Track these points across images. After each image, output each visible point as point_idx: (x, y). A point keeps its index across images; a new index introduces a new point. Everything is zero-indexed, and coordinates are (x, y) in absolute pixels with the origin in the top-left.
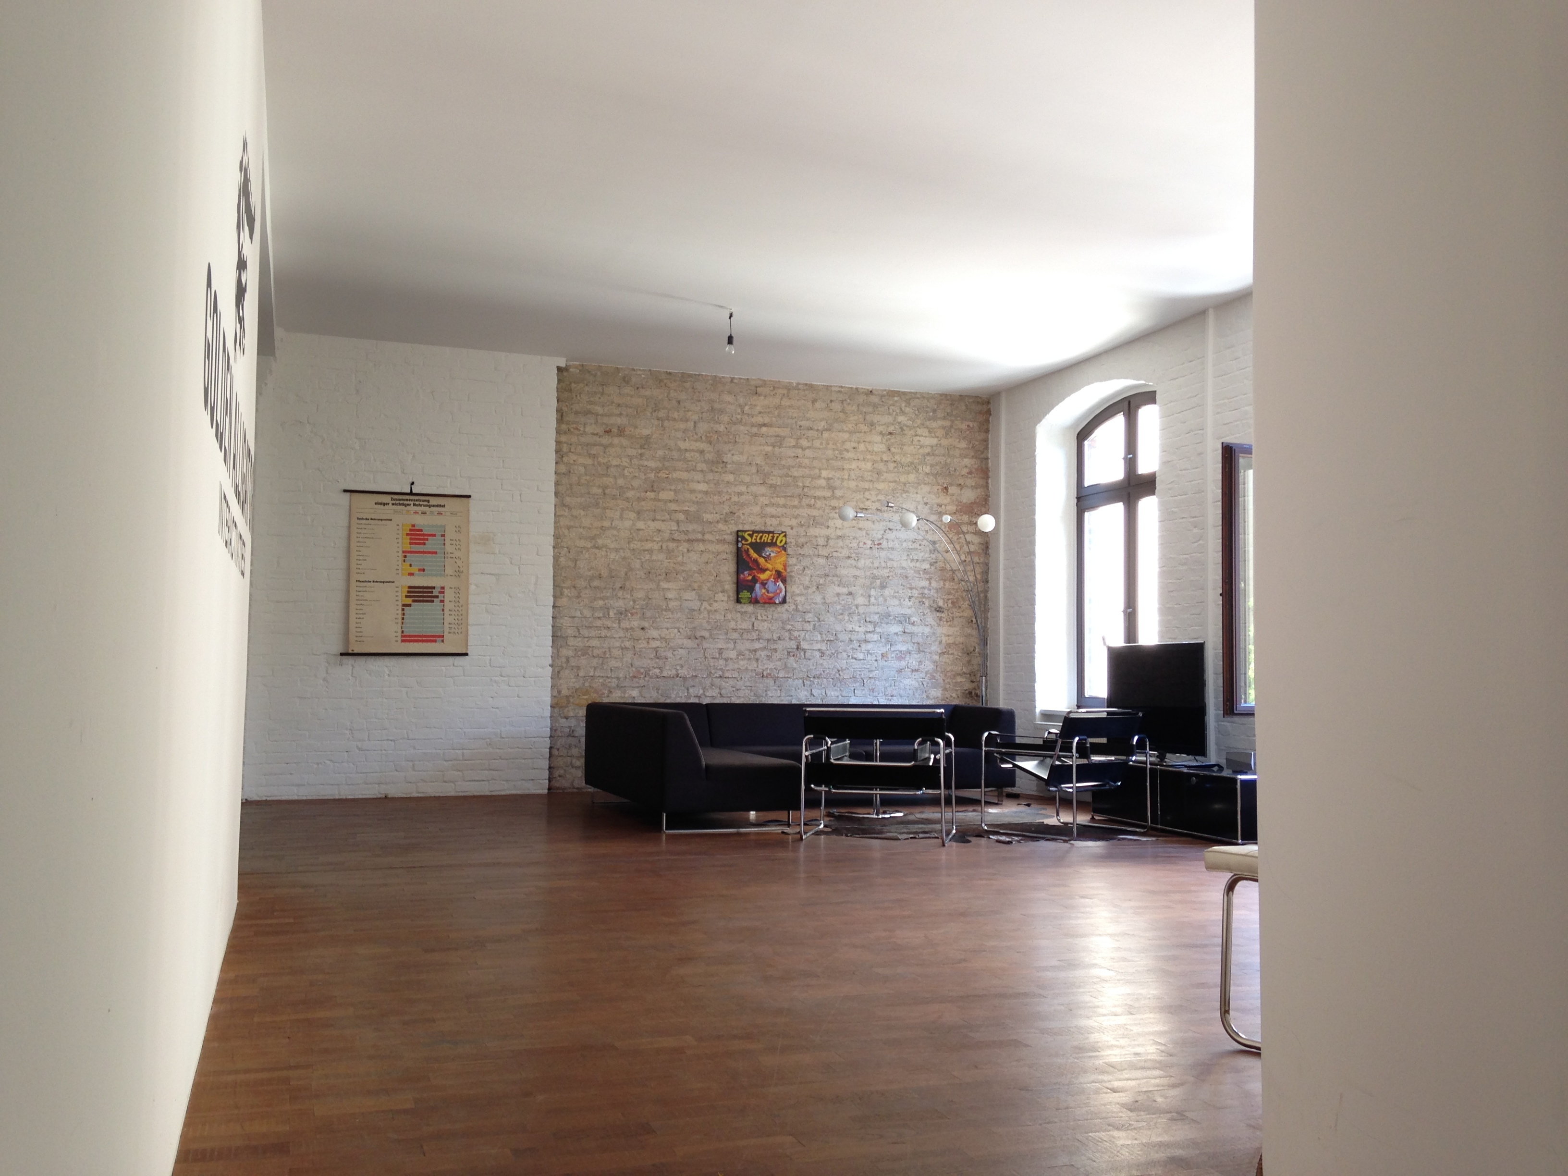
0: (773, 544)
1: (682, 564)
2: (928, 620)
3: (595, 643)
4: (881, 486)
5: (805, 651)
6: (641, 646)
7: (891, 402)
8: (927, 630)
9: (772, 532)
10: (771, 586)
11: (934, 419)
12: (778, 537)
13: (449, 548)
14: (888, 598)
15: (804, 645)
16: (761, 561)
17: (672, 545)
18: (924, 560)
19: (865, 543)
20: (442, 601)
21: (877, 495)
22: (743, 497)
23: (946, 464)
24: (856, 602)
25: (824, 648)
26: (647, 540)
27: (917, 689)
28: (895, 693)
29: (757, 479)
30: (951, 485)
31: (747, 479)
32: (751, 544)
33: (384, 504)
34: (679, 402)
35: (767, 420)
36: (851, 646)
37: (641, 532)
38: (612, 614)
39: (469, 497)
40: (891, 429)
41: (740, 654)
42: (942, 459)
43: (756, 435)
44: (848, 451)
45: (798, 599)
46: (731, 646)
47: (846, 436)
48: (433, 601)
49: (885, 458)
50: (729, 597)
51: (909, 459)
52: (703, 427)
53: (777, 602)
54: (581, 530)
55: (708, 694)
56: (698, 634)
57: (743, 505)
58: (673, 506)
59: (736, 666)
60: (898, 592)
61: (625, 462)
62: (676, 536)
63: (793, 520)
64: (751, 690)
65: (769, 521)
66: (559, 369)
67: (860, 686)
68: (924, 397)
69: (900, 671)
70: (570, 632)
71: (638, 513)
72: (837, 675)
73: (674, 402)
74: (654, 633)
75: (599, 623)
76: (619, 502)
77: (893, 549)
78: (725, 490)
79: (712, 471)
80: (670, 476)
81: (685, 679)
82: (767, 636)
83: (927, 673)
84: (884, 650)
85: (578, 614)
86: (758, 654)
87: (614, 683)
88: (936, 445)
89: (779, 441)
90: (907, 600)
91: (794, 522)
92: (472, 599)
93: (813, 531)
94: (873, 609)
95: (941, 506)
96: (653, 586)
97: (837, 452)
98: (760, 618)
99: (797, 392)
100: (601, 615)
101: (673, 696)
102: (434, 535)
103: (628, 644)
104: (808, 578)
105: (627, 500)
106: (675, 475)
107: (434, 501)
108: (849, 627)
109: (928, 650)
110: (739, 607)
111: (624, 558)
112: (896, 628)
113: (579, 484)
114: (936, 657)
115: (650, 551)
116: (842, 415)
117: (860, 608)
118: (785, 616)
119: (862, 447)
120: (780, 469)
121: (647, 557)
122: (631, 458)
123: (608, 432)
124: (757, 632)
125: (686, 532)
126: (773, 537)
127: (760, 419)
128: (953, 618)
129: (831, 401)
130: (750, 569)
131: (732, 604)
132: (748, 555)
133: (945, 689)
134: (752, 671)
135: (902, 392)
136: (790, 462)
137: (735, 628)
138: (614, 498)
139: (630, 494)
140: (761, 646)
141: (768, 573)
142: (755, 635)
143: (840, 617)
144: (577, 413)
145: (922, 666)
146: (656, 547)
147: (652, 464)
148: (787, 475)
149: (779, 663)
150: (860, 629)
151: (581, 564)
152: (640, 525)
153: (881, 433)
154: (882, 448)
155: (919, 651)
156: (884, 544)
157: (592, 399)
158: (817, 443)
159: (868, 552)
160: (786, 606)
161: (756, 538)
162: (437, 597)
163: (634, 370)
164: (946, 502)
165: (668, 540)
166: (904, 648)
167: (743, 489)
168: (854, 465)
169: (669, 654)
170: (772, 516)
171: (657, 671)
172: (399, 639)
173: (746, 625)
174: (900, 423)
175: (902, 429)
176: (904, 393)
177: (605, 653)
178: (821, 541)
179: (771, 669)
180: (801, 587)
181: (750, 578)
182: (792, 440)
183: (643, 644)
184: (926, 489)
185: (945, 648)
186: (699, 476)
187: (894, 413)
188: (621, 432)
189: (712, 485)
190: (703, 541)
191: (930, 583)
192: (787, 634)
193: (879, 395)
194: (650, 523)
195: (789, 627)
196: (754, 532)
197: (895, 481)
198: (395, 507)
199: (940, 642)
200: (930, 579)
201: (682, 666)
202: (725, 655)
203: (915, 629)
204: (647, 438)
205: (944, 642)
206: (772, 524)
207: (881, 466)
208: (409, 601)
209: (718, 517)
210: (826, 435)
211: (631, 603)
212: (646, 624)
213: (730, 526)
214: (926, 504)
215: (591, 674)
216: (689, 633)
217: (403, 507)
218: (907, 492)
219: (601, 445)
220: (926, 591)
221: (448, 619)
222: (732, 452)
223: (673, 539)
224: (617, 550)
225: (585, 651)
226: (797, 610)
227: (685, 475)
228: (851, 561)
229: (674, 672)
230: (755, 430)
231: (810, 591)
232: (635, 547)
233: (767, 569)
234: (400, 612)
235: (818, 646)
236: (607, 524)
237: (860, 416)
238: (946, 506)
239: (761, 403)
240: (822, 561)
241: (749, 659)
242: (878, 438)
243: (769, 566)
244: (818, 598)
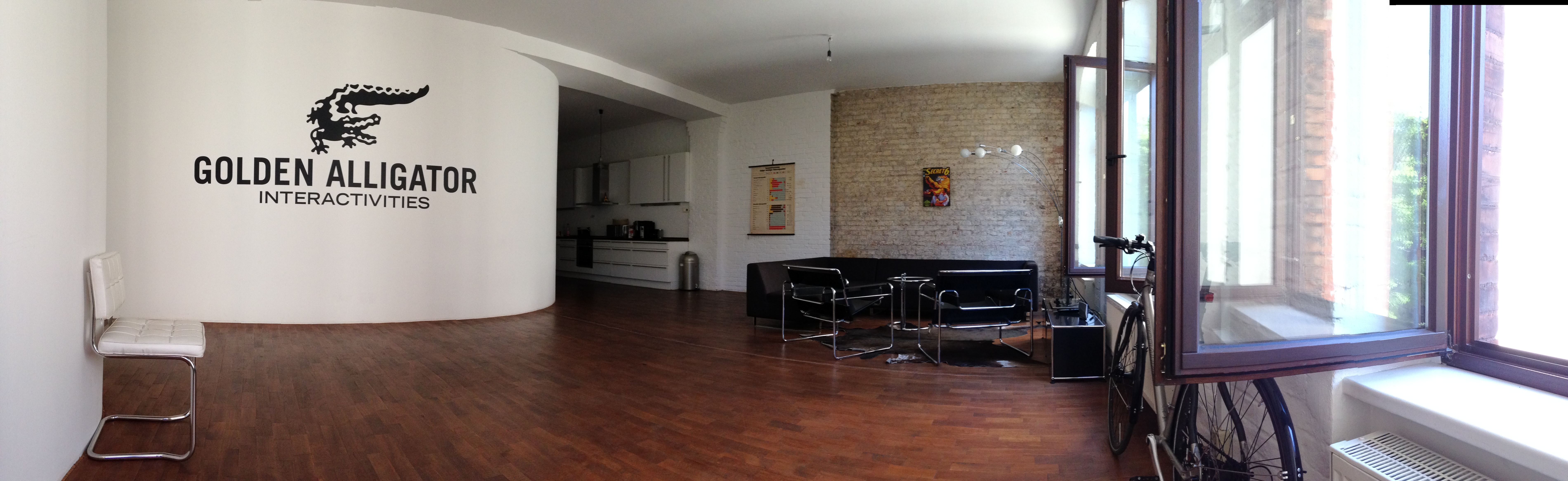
0: (942, 174)
1: (895, 188)
2: (1036, 213)
3: (854, 228)
4: (1006, 138)
5: (962, 230)
6: (876, 229)
7: (1013, 89)
8: (1035, 219)
9: (942, 168)
10: (941, 197)
11: (1039, 97)
12: (945, 170)
13: (787, 187)
14: (1011, 202)
15: (962, 228)
16: (936, 183)
17: (890, 178)
18: (1033, 180)
19: (997, 172)
20: (785, 211)
21: (1004, 144)
22: (927, 150)
23: (1046, 124)
24: (991, 204)
25: (973, 229)
26: (878, 177)
27: (1028, 251)
28: (1015, 253)
29: (935, 140)
30: (1049, 136)
31: (929, 140)
32: (931, 176)
33: (763, 171)
34: (893, 103)
35: (940, 106)
36: (989, 228)
37: (875, 173)
38: (861, 214)
39: (794, 163)
40: (1013, 105)
41: (927, 233)
42: (1044, 121)
43: (934, 115)
44: (986, 119)
45: (958, 203)
46: (922, 229)
47: (985, 111)
48: (781, 211)
49: (1009, 122)
50: (920, 203)
51: (1023, 122)
52: (906, 115)
53: (945, 205)
54: (847, 174)
55: (909, 254)
56: (904, 223)
57: (927, 155)
58: (890, 158)
59: (924, 239)
60: (1017, 198)
61: (867, 138)
62: (892, 174)
63: (955, 160)
64: (932, 252)
65: (941, 162)
66: (833, 96)
67: (995, 250)
68: (1032, 85)
69: (1019, 242)
70: (842, 223)
71: (873, 163)
72: (981, 244)
73: (891, 103)
74: (882, 223)
75: (855, 219)
76: (864, 158)
77: (1013, 174)
78: (918, 148)
79: (910, 138)
80: (889, 143)
81: (898, 245)
82: (941, 224)
83: (1035, 242)
84: (1008, 230)
85: (846, 215)
86: (936, 233)
87: (863, 247)
88: (1040, 113)
89: (947, 117)
90: (1022, 202)
91: (955, 162)
92: (797, 210)
93: (966, 166)
94: (1002, 208)
95: (1043, 149)
96: (881, 199)
97: (980, 121)
98: (936, 214)
99: (956, 89)
100: (856, 215)
101: (892, 254)
102: (781, 182)
103: (869, 228)
104: (963, 192)
105: (868, 157)
106: (891, 142)
107: (782, 167)
108: (988, 218)
109: (1035, 230)
110: (925, 209)
111: (867, 186)
112: (1016, 218)
113: (845, 151)
114: (1040, 234)
115: (879, 182)
116: (983, 99)
117: (994, 207)
118: (951, 213)
119: (995, 117)
120: (948, 133)
121: (878, 185)
122: (869, 135)
123: (858, 124)
124: (935, 222)
125: (898, 171)
126: (942, 171)
127: (936, 107)
128: (1051, 212)
129: (977, 92)
130: (930, 188)
131: (921, 208)
132: (929, 181)
133: (1046, 252)
134: (932, 242)
135: (1020, 83)
136: (953, 128)
137: (923, 219)
138: (861, 156)
139: (869, 154)
140: (937, 228)
141: (939, 190)
142: (934, 223)
143: (983, 213)
144: (844, 116)
145: (1032, 239)
146: (883, 180)
147: (880, 137)
148: (952, 136)
149: (948, 237)
150: (994, 219)
151: (847, 191)
152: (874, 169)
153: (1007, 108)
154: (1008, 116)
155: (1030, 231)
156: (1009, 171)
157: (851, 108)
158: (969, 117)
159: (999, 176)
160: (951, 207)
161: (933, 172)
162: (782, 209)
163: (870, 89)
165: (888, 176)
166: (1021, 229)
167: (927, 146)
168: (990, 128)
169: (889, 233)
170: (943, 160)
171: (884, 242)
172: (768, 228)
173: (928, 218)
174: (1018, 101)
175: (1019, 105)
176: (1021, 83)
177: (858, 233)
178: (971, 171)
179: (943, 241)
180: (959, 197)
181: (930, 193)
182: (954, 116)
183: (877, 229)
184: (1034, 139)
185: (1046, 229)
186: (903, 141)
187: (1015, 95)
188: (865, 122)
189: (911, 145)
190: (906, 175)
191: (1037, 193)
192: (952, 222)
193: (1005, 85)
194: (879, 168)
195: (953, 218)
196: (932, 168)
197: (1015, 136)
198: (767, 172)
199: (1043, 226)
200: (1036, 190)
201: (896, 240)
202: (918, 234)
203: (1027, 218)
204: (878, 124)
205: (1045, 225)
206: (943, 164)
207: (1007, 127)
208: (772, 212)
209: (914, 162)
210: (974, 111)
211: (870, 208)
212: (878, 219)
213: (920, 166)
214: (1034, 147)
215: (853, 243)
216: (899, 223)
217: (769, 171)
218: (1023, 141)
219: (855, 131)
220: (1034, 197)
221: (787, 219)
222: (921, 126)
223: (891, 175)
224: (863, 183)
225: (849, 232)
226: (957, 209)
227: (896, 142)
228: (988, 182)
229: (892, 242)
230: (933, 113)
231: (965, 198)
232: (872, 180)
233: (939, 188)
234: (768, 216)
235: (970, 228)
236: (858, 170)
237: (994, 99)
238: (1046, 148)
239: (936, 97)
240: (972, 182)
241: (931, 236)
242: (1005, 111)
243: (940, 186)
244: (970, 203)
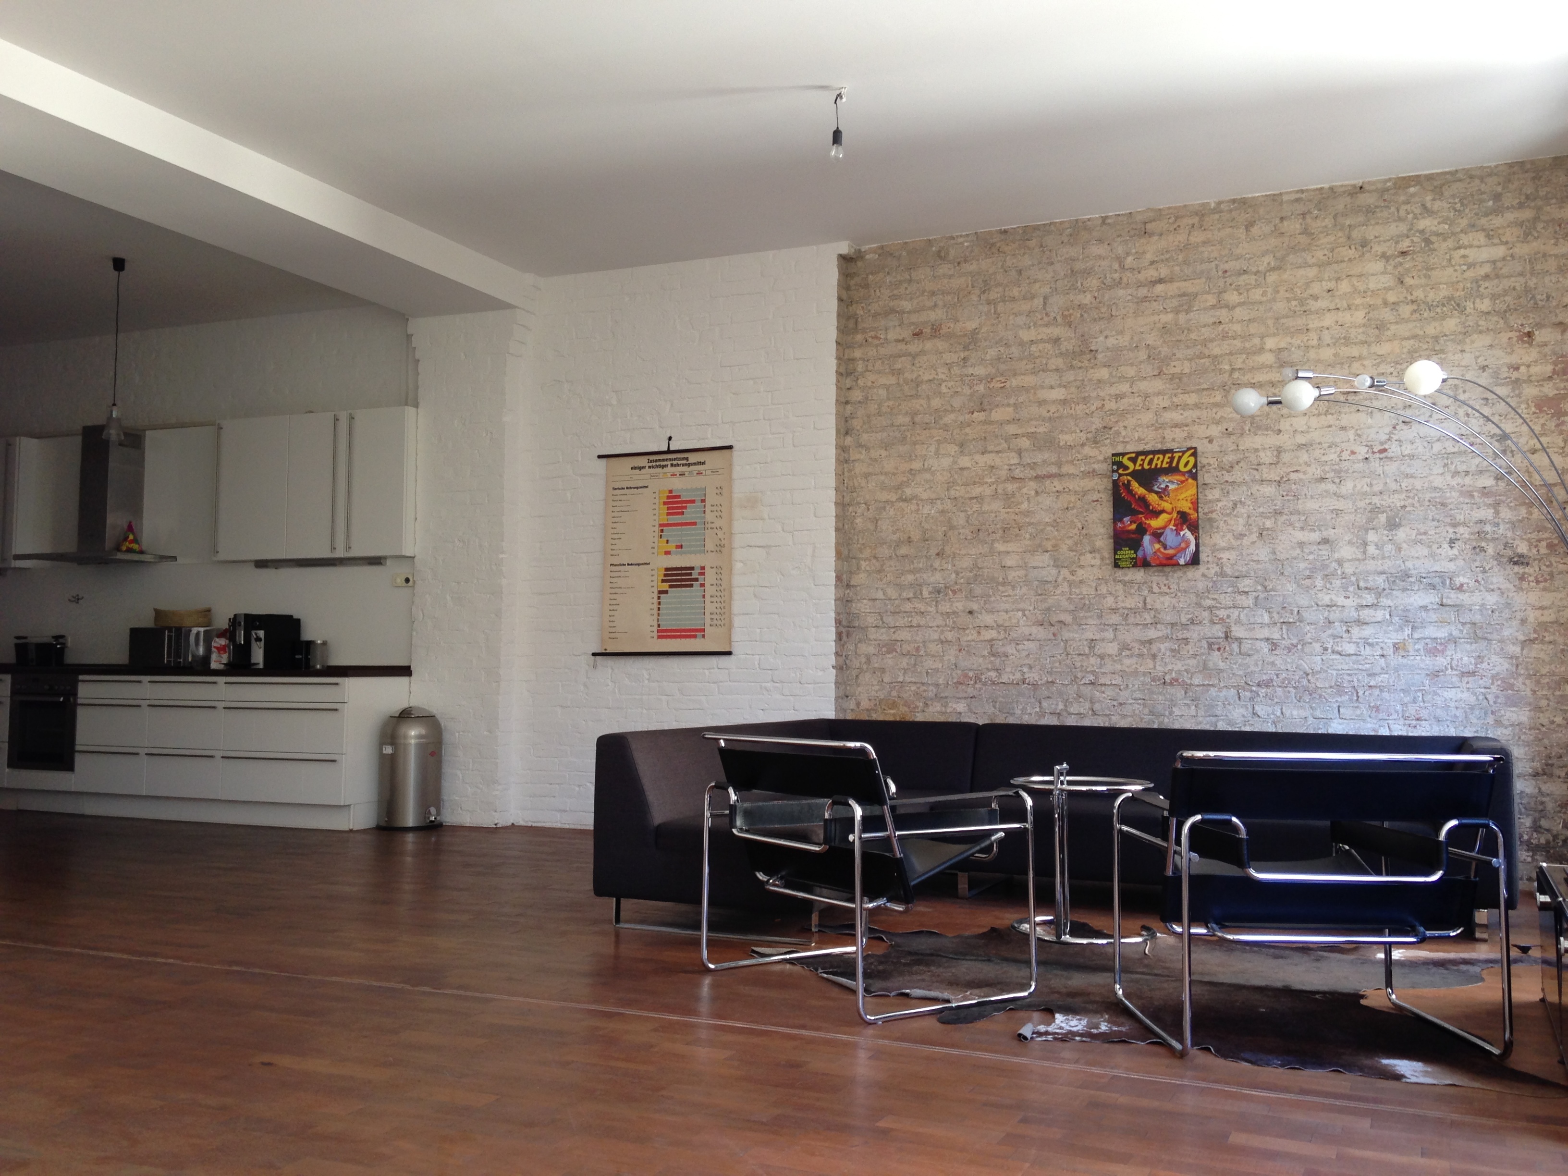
0: (1172, 470)
1: (1027, 514)
2: (1495, 580)
3: (904, 635)
4: (1384, 348)
5: (1239, 640)
6: (969, 638)
7: (1402, 198)
8: (1492, 599)
9: (1171, 451)
10: (1170, 537)
11: (1497, 211)
12: (1180, 458)
13: (709, 516)
14: (1404, 546)
15: (1238, 631)
16: (1152, 498)
17: (1011, 487)
18: (1481, 472)
19: (1353, 453)
20: (702, 585)
21: (1378, 365)
22: (1125, 400)
23: (1527, 290)
24: (1336, 556)
25: (1276, 636)
26: (974, 483)
27: (1472, 708)
28: (1424, 714)
29: (1148, 369)
30: (1540, 326)
31: (1131, 372)
32: (1135, 474)
33: (641, 468)
34: (1020, 272)
35: (1164, 272)
36: (1329, 632)
37: (965, 473)
38: (925, 593)
39: (730, 447)
40: (1405, 245)
41: (1125, 647)
42: (1518, 283)
43: (1145, 299)
44: (1316, 298)
45: (1225, 555)
46: (1109, 634)
47: (1312, 273)
48: (691, 586)
49: (1392, 297)
50: (1102, 559)
51: (1444, 292)
52: (1058, 302)
53: (1182, 562)
54: (882, 478)
55: (1072, 710)
56: (1054, 619)
57: (1123, 414)
58: (1012, 429)
59: (1118, 667)
60: (1425, 533)
61: (942, 374)
62: (1018, 473)
63: (1214, 427)
64: (1145, 705)
65: (1169, 434)
66: (845, 260)
67: (1351, 700)
68: (1471, 177)
69: (1435, 674)
70: (871, 620)
71: (961, 445)
72: (1305, 682)
73: (1013, 273)
74: (989, 619)
75: (908, 606)
76: (934, 432)
77: (1412, 457)
78: (1094, 394)
79: (1072, 367)
80: (1008, 384)
81: (1035, 685)
82: (1168, 618)
83: (1494, 678)
84: (1397, 637)
85: (880, 595)
86: (1154, 648)
87: (931, 692)
88: (1504, 259)
89: (1187, 301)
90: (1446, 546)
91: (1215, 431)
92: (737, 580)
93: (1249, 442)
94: (1371, 565)
95: (1517, 369)
96: (985, 549)
97: (1294, 303)
98: (1156, 589)
99: (1217, 216)
100: (911, 595)
101: (1018, 712)
102: (693, 501)
103: (949, 636)
104: (1241, 521)
105: (946, 428)
106: (1015, 382)
107: (693, 458)
108: (1326, 599)
109: (1495, 636)
110: (1119, 573)
111: (942, 512)
112: (1420, 598)
113: (879, 414)
114: (1517, 649)
115: (979, 499)
116: (1303, 239)
117: (1346, 565)
118: (1201, 585)
119: (1344, 286)
120: (1188, 347)
121: (976, 507)
122: (949, 366)
123: (917, 335)
124: (1152, 613)
125: (1033, 466)
126: (1172, 459)
127: (1152, 273)
128: (1551, 575)
129: (1282, 219)
130: (1133, 513)
131: (1108, 569)
132: (1130, 492)
133: (1538, 709)
134: (1144, 674)
135: (1426, 176)
136: (1206, 332)
137: (1114, 606)
138: (926, 426)
139: (949, 419)
140: (1160, 634)
141: (1164, 517)
142: (1148, 618)
143: (1308, 582)
144: (876, 315)
145: (1485, 665)
146: (988, 491)
147: (980, 371)
148: (1201, 356)
149: (1192, 662)
150: (1347, 602)
151: (884, 525)
152: (965, 461)
153: (1384, 256)
154: (1387, 280)
155: (1476, 638)
156: (1394, 449)
157: (895, 292)
158: (1256, 294)
159: (1360, 466)
160: (1202, 568)
161: (1144, 463)
162: (697, 580)
163: (953, 238)
164: (1527, 359)
165: (1007, 480)
166: (1442, 633)
167: (1125, 388)
168: (1328, 320)
169: (1010, 649)
170: (1176, 426)
171: (993, 674)
172: (655, 634)
173: (1131, 602)
174: (1422, 232)
175: (1428, 241)
176: (1430, 178)
177: (918, 649)
178: (1266, 457)
179: (1179, 672)
180: (1229, 536)
181: (1134, 526)
182: (1209, 297)
183: (972, 635)
184: (1481, 341)
185: (1535, 631)
186: (1051, 379)
187: (1410, 216)
188: (936, 331)
189: (1073, 389)
190: (1059, 476)
191: (1497, 513)
192: (1206, 614)
193: (1376, 190)
194: (978, 457)
195: (1208, 602)
196: (1138, 454)
197: (1415, 337)
198: (652, 471)
199: (1523, 621)
200: (1496, 506)
201: (1031, 667)
202: (1099, 649)
203: (1464, 598)
204: (975, 332)
205: (1531, 619)
206: (1175, 439)
207: (1387, 314)
208: (665, 586)
209: (1083, 436)
210: (1272, 278)
211: (954, 576)
212: (975, 607)
213: (1103, 449)
214: (1484, 368)
215: (900, 679)
216: (1040, 618)
217: (659, 470)
218: (1442, 351)
219: (910, 354)
220: (1488, 528)
221: (710, 607)
222: (1105, 334)
223: (1013, 478)
224: (932, 502)
225: (890, 647)
226: (1223, 574)
227: (1029, 380)
228: (1323, 486)
229: (1018, 676)
230: (1143, 292)
231: (1246, 541)
232: (958, 494)
233: (1163, 511)
234: (655, 600)
235: (1265, 633)
236: (917, 465)
237: (1340, 234)
238: (1528, 366)
239: (1152, 248)
240: (1268, 490)
241: (1140, 655)
242: (1379, 266)
243: (1166, 506)
244: (1263, 553)
